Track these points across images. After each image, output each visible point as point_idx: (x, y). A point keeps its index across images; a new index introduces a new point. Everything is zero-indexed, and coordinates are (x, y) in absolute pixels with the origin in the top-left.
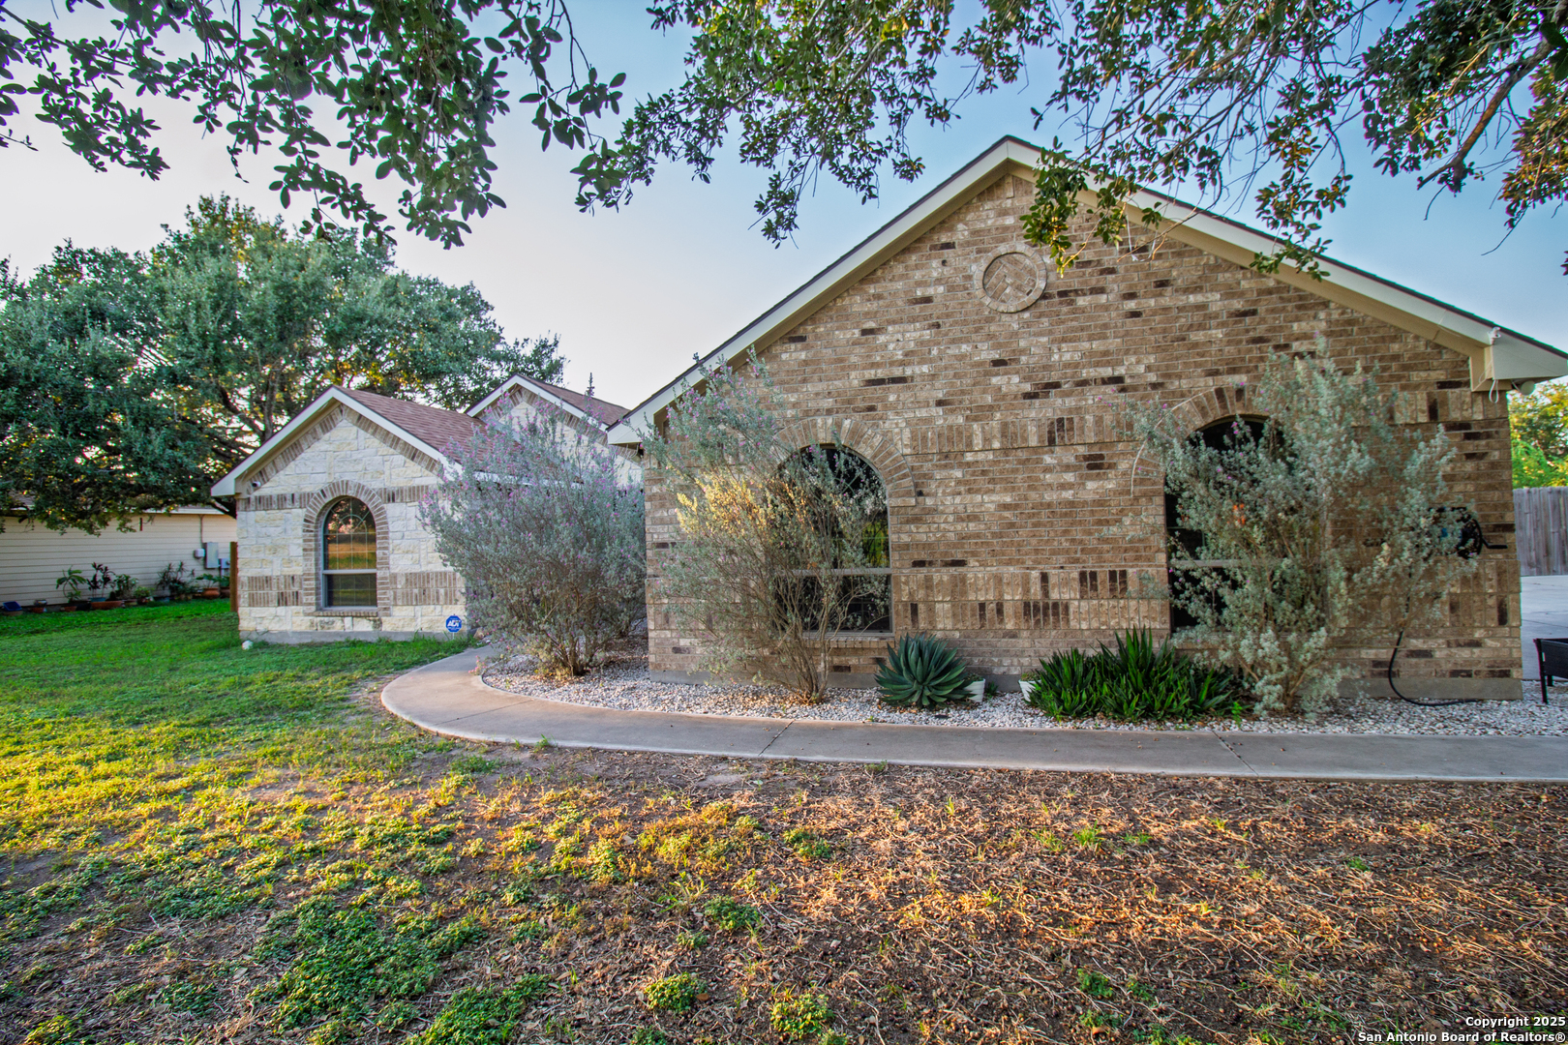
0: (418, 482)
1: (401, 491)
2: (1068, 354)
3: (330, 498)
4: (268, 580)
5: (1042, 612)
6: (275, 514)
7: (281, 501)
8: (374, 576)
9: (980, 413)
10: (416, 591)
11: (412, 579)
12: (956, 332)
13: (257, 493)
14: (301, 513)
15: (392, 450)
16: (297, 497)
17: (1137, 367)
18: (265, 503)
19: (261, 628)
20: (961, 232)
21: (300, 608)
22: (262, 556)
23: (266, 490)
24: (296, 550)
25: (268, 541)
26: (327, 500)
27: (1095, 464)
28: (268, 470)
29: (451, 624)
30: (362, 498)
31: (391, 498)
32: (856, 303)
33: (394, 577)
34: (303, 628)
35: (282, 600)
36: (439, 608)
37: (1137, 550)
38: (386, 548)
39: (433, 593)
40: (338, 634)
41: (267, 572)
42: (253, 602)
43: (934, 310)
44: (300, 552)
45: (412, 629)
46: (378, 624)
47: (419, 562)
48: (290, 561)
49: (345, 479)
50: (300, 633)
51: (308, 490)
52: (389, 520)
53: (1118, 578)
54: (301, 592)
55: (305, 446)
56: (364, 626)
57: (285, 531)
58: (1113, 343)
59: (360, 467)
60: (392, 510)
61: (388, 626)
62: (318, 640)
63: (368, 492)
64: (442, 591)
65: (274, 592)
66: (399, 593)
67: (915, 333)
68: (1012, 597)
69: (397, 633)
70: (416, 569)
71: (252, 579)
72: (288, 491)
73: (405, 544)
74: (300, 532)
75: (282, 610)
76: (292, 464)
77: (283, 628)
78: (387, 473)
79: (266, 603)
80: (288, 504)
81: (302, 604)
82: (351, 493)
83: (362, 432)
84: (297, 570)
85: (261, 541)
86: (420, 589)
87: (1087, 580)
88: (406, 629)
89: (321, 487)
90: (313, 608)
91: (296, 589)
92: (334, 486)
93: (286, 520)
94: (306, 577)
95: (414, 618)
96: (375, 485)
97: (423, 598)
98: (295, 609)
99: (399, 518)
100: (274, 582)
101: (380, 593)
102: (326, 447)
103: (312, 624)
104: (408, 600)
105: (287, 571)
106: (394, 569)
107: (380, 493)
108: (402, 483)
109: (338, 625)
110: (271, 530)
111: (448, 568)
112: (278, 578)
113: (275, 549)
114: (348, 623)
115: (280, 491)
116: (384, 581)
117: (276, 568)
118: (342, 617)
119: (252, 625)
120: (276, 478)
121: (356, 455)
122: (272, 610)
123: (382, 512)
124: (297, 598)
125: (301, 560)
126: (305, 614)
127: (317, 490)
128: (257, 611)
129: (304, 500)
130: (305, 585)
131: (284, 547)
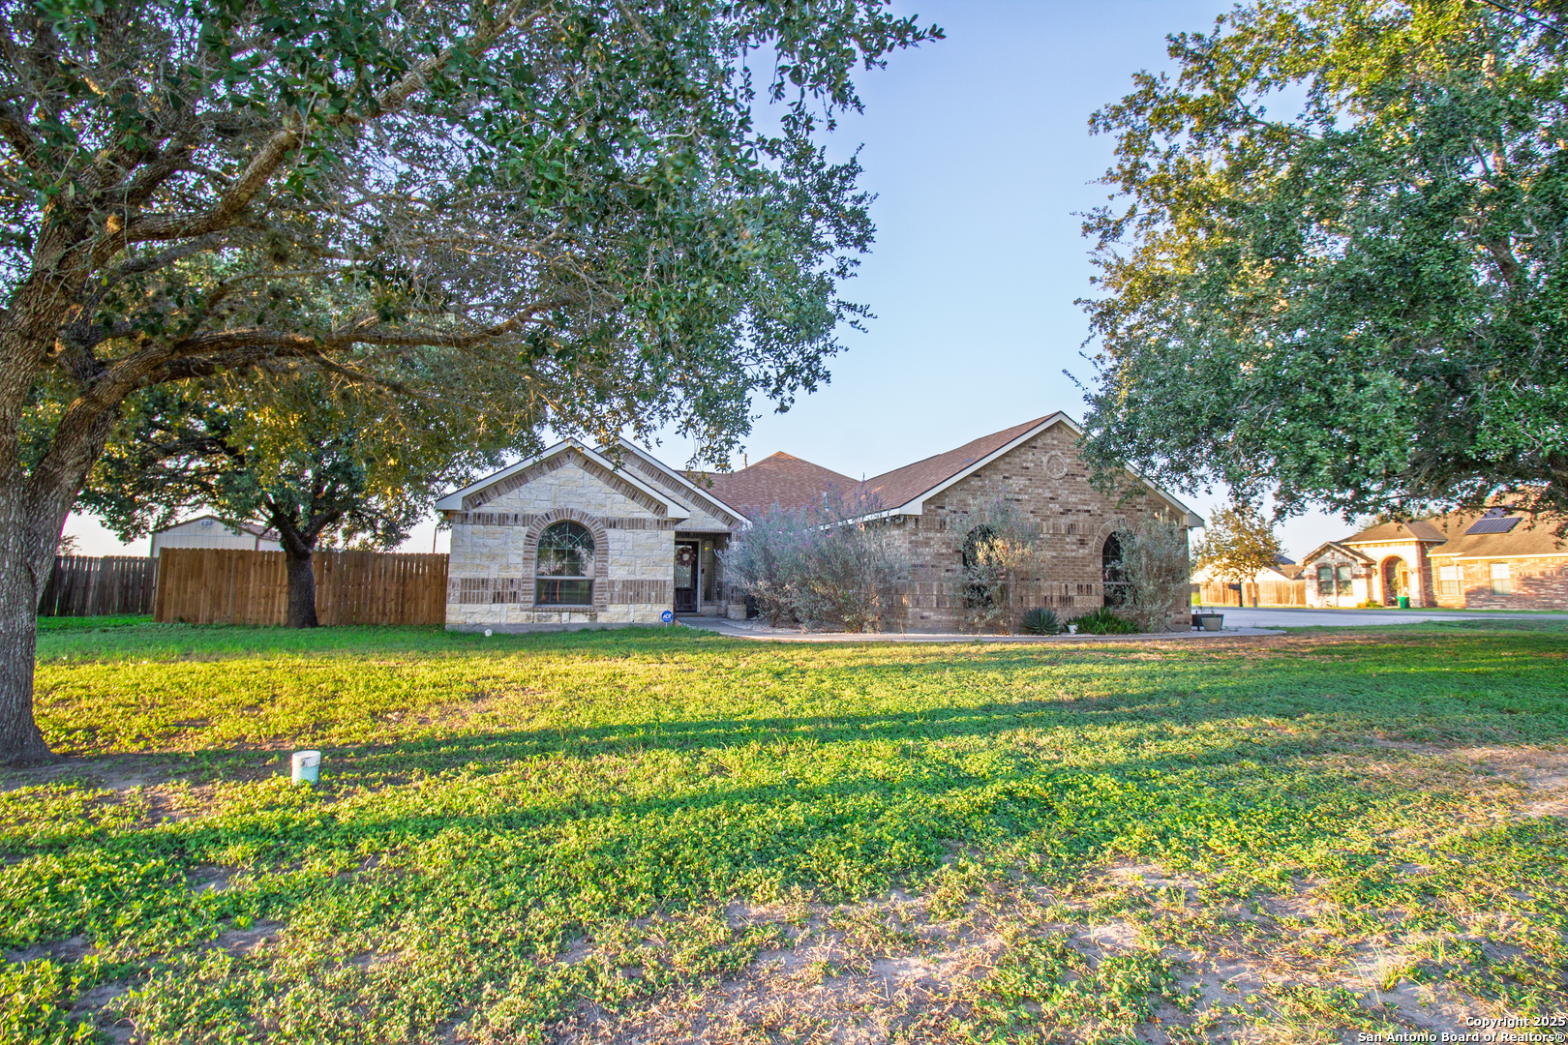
0: (636, 515)
1: (621, 521)
2: (1073, 499)
3: (553, 520)
4: (484, 582)
5: (1066, 600)
6: (492, 528)
7: (503, 519)
8: (592, 582)
9: (1046, 518)
10: (631, 594)
11: (627, 584)
12: (1038, 483)
13: (476, 510)
14: (525, 530)
15: (614, 491)
16: (519, 517)
17: (1094, 507)
18: (486, 519)
19: (470, 621)
20: (1039, 443)
21: (518, 605)
22: (477, 561)
23: (486, 508)
24: (516, 557)
25: (485, 550)
26: (550, 522)
27: (1082, 543)
28: (490, 493)
29: (665, 617)
30: (585, 523)
31: (613, 524)
32: (1002, 465)
33: (612, 583)
34: (519, 621)
35: (498, 598)
36: (650, 606)
37: (1093, 576)
38: (606, 561)
39: (645, 595)
40: (554, 625)
41: (483, 575)
42: (465, 599)
43: (1030, 473)
44: (520, 560)
45: (626, 621)
46: (594, 617)
47: (635, 573)
48: (508, 567)
49: (570, 507)
50: (515, 625)
51: (531, 511)
52: (610, 542)
53: (1089, 587)
54: (520, 592)
55: (530, 478)
56: (581, 619)
57: (505, 543)
58: (1088, 497)
59: (584, 500)
60: (611, 533)
61: (603, 618)
63: (591, 519)
64: (653, 594)
65: (491, 591)
66: (616, 595)
67: (1023, 482)
68: (1056, 594)
69: (611, 624)
70: (632, 578)
71: (465, 582)
72: (512, 512)
73: (623, 559)
74: (521, 544)
75: (496, 607)
76: (516, 492)
77: (497, 621)
78: (609, 506)
79: (480, 600)
80: (511, 521)
81: (520, 602)
82: (574, 518)
84: (517, 575)
86: (635, 591)
87: (1080, 587)
88: (620, 621)
89: (545, 511)
90: (531, 605)
91: (514, 590)
92: (559, 512)
93: (508, 535)
94: (525, 580)
95: (628, 613)
96: (599, 514)
97: (637, 598)
98: (511, 605)
99: (619, 540)
100: (491, 583)
101: (596, 594)
102: (552, 481)
103: (528, 617)
104: (623, 600)
105: (505, 575)
106: (612, 577)
107: (602, 520)
108: (622, 515)
109: (555, 619)
110: (490, 542)
111: (660, 577)
112: (495, 580)
113: (493, 557)
114: (565, 616)
115: (502, 510)
116: (602, 586)
117: (493, 572)
118: (560, 612)
119: (461, 619)
120: (498, 500)
121: (580, 491)
122: (486, 607)
123: (603, 535)
124: (514, 598)
125: (521, 566)
126: (522, 610)
127: (541, 513)
128: (468, 607)
129: (527, 519)
130: (524, 587)
131: (503, 556)
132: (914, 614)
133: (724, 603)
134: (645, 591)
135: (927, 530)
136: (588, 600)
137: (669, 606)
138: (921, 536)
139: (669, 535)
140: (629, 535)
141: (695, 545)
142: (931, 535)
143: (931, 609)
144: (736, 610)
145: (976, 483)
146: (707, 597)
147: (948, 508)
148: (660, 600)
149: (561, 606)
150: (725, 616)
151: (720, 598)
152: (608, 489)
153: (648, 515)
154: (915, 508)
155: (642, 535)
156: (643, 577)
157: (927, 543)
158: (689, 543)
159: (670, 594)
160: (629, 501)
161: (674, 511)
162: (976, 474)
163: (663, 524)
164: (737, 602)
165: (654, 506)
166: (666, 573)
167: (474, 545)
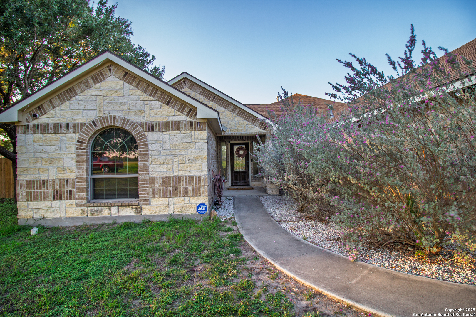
0: (171, 119)
1: (158, 124)
3: (99, 127)
4: (44, 183)
6: (49, 136)
7: (57, 128)
8: (137, 178)
10: (170, 188)
11: (166, 180)
13: (36, 122)
14: (76, 136)
15: (151, 98)
16: (71, 125)
18: (43, 129)
19: (37, 216)
21: (73, 202)
22: (39, 165)
23: (43, 120)
24: (70, 161)
25: (45, 156)
26: (97, 129)
28: (46, 106)
29: (200, 209)
30: (127, 128)
31: (151, 128)
33: (153, 180)
34: (75, 215)
35: (57, 196)
36: (187, 199)
38: (147, 161)
39: (182, 189)
40: (105, 218)
41: (44, 177)
42: (30, 198)
44: (73, 163)
45: (166, 213)
46: (139, 210)
47: (172, 170)
48: (64, 169)
49: (113, 114)
50: (73, 218)
51: (81, 121)
52: (149, 143)
54: (75, 190)
55: (78, 91)
56: (128, 212)
57: (60, 148)
59: (125, 107)
60: (151, 136)
61: (147, 211)
62: (89, 223)
63: (132, 124)
64: (190, 188)
65: (50, 191)
66: (157, 190)
69: (154, 216)
70: (171, 174)
71: (30, 183)
72: (64, 121)
73: (161, 158)
74: (73, 149)
75: (57, 203)
76: (67, 103)
77: (58, 216)
78: (147, 112)
79: (43, 199)
80: (64, 130)
81: (74, 199)
82: (117, 124)
83: (126, 85)
84: (72, 176)
85: (37, 155)
86: (173, 186)
88: (161, 213)
89: (92, 119)
90: (85, 201)
91: (70, 188)
92: (104, 119)
93: (62, 141)
94: (79, 180)
95: (168, 206)
96: (139, 119)
97: (175, 192)
98: (68, 202)
99: (157, 141)
100: (50, 183)
101: (140, 190)
102: (97, 93)
103: (83, 212)
104: (164, 194)
105: (62, 176)
106: (153, 174)
107: (142, 125)
108: (159, 119)
109: (106, 212)
110: (48, 148)
111: (195, 173)
112: (54, 181)
113: (51, 161)
114: (114, 210)
115: (56, 120)
116: (144, 182)
117: (51, 174)
118: (110, 206)
119: (30, 214)
120: (53, 112)
121: (121, 100)
122: (48, 203)
123: (143, 137)
124: (70, 195)
125: (74, 168)
126: (78, 206)
127: (89, 121)
128: (34, 204)
129: (77, 127)
130: (78, 185)
131: (59, 159)
134: (182, 186)
136: (135, 195)
137: (204, 199)
139: (203, 134)
140: (166, 137)
141: (247, 145)
148: (196, 193)
152: (145, 97)
153: (182, 118)
155: (177, 136)
156: (181, 173)
158: (243, 144)
159: (206, 187)
160: (165, 106)
161: (203, 113)
163: (194, 126)
165: (187, 110)
166: (200, 169)
167: (36, 152)
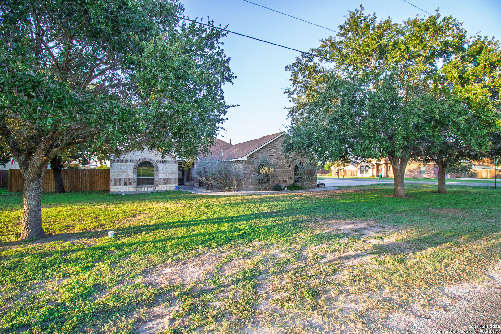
1: (162, 161)
3: (142, 161)
4: (121, 180)
5: (285, 181)
6: (122, 164)
7: (126, 161)
8: (154, 178)
9: (280, 160)
11: (164, 179)
14: (133, 164)
16: (131, 160)
18: (121, 161)
19: (117, 191)
20: (279, 140)
21: (132, 186)
22: (119, 174)
23: (121, 158)
24: (131, 172)
25: (121, 170)
27: (289, 166)
29: (176, 188)
30: (151, 162)
32: (269, 146)
33: (160, 179)
34: (132, 190)
35: (126, 184)
36: (171, 185)
37: (292, 175)
38: (157, 173)
40: (143, 191)
41: (121, 177)
42: (115, 185)
43: (276, 148)
45: (164, 189)
46: (155, 189)
48: (128, 175)
49: (146, 157)
50: (131, 192)
51: (135, 159)
52: (159, 167)
53: (291, 178)
54: (132, 182)
56: (151, 189)
57: (127, 168)
60: (159, 165)
61: (157, 189)
62: (137, 193)
63: (153, 161)
64: (172, 182)
65: (123, 182)
66: (161, 182)
67: (274, 150)
68: (282, 180)
69: (160, 190)
70: (166, 177)
71: (115, 180)
72: (129, 159)
73: (163, 172)
74: (132, 168)
75: (125, 187)
76: (130, 153)
77: (126, 191)
79: (120, 185)
80: (129, 162)
82: (148, 160)
84: (131, 177)
86: (166, 181)
87: (288, 178)
88: (162, 190)
90: (136, 186)
91: (130, 181)
92: (143, 159)
93: (128, 166)
94: (134, 179)
95: (165, 187)
96: (155, 159)
97: (167, 183)
98: (130, 186)
99: (161, 167)
100: (123, 180)
101: (155, 182)
103: (135, 189)
104: (163, 183)
105: (127, 177)
106: (160, 177)
107: (156, 161)
108: (162, 159)
109: (143, 189)
110: (122, 168)
111: (174, 177)
112: (125, 179)
113: (124, 172)
114: (146, 189)
115: (126, 159)
116: (157, 180)
117: (124, 177)
118: (145, 187)
119: (114, 190)
120: (124, 156)
122: (122, 187)
123: (157, 165)
124: (130, 184)
125: (132, 175)
127: (138, 159)
128: (117, 187)
129: (134, 161)
130: (133, 180)
131: (126, 172)
132: (245, 186)
133: (192, 182)
134: (170, 181)
135: (249, 164)
136: (153, 184)
137: (177, 185)
138: (247, 165)
139: (176, 165)
140: (164, 165)
142: (249, 165)
143: (249, 185)
144: (196, 184)
145: (262, 151)
146: (188, 180)
147: (254, 158)
148: (174, 183)
149: (145, 186)
150: (193, 186)
151: (191, 180)
153: (170, 159)
154: (245, 158)
155: (168, 165)
156: (169, 177)
157: (248, 167)
159: (177, 181)
161: (178, 158)
162: (262, 149)
163: (175, 162)
164: (196, 182)
165: (172, 157)
166: (176, 176)
167: (118, 169)
